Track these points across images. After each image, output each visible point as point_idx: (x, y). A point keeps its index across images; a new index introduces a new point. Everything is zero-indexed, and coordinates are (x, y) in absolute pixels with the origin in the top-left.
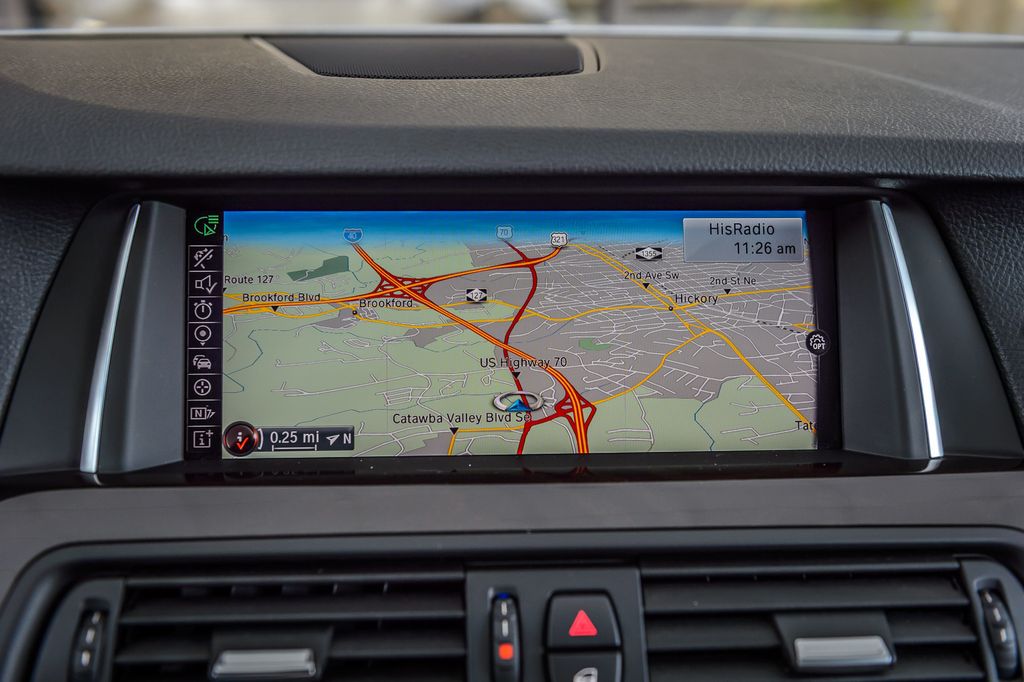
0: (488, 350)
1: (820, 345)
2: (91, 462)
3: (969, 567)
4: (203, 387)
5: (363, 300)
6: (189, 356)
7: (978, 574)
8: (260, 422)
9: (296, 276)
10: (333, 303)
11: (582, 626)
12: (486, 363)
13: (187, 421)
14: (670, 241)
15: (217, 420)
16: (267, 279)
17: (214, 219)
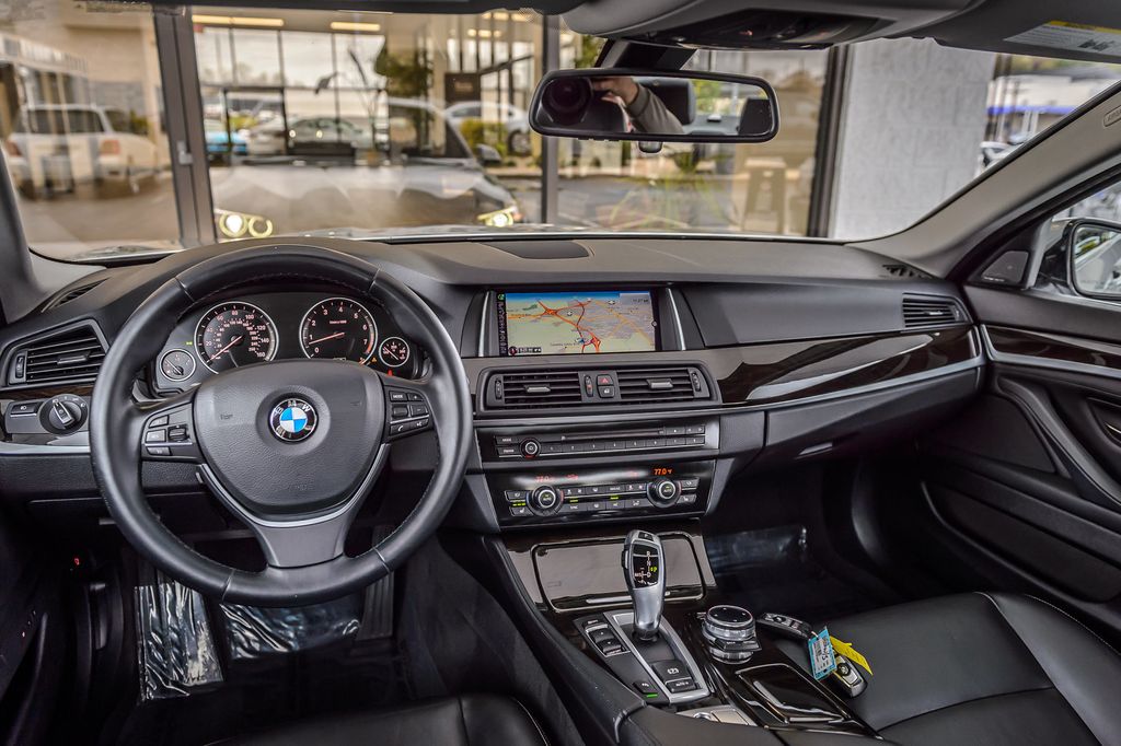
0: (573, 327)
1: (655, 324)
2: (481, 355)
3: (689, 369)
4: (503, 338)
5: (541, 315)
6: (499, 330)
7: (691, 371)
8: (518, 346)
9: (525, 309)
10: (534, 316)
11: (605, 381)
12: (573, 331)
13: (500, 347)
14: (616, 299)
15: (506, 346)
16: (517, 310)
17: (503, 296)
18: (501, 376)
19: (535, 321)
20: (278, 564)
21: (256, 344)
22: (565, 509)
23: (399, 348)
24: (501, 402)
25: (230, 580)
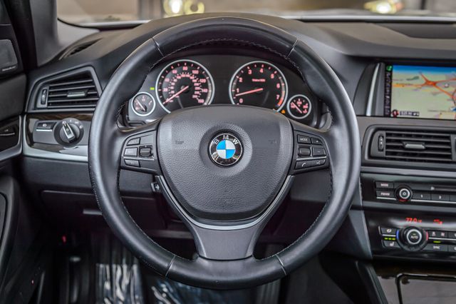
0: (449, 97)
2: (369, 114)
4: (388, 102)
5: (423, 85)
6: (385, 95)
8: (399, 109)
9: (408, 80)
10: (416, 86)
12: (448, 100)
13: (385, 109)
15: (390, 109)
16: (401, 80)
17: (391, 67)
18: (384, 133)
19: (416, 90)
20: (205, 256)
21: (198, 93)
22: (428, 248)
23: (304, 104)
24: (383, 154)
25: (172, 262)
